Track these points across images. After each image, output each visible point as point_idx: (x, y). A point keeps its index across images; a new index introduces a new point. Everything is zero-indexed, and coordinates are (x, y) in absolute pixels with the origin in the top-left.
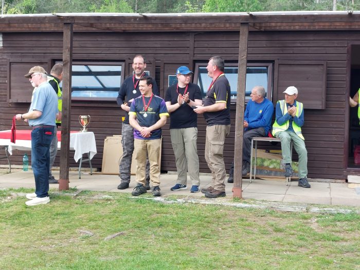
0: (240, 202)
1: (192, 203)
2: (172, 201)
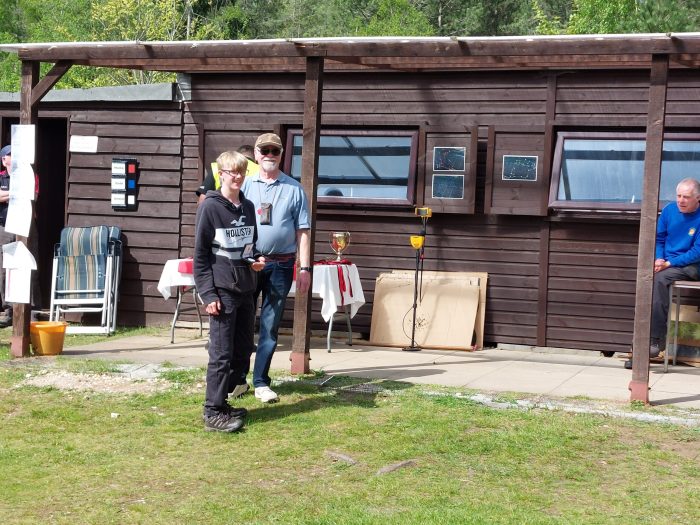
0: (644, 411)
1: (547, 409)
2: (508, 404)
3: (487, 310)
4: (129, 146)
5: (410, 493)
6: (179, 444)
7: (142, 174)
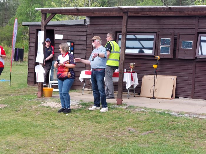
1: (194, 117)
2: (182, 115)
3: (176, 87)
4: (72, 38)
5: (151, 141)
6: (84, 124)
7: (75, 46)
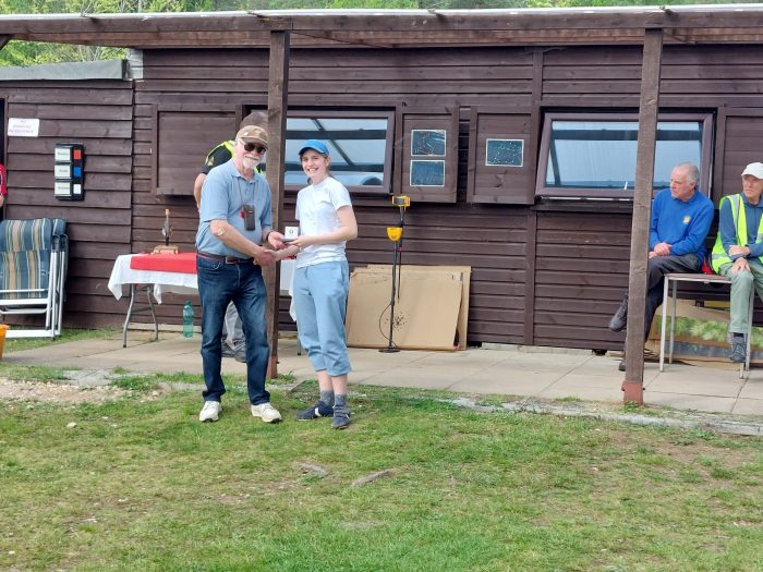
0: (638, 413)
1: (535, 412)
2: (493, 408)
3: (470, 307)
4: (75, 130)
5: (387, 505)
6: (134, 457)
7: (89, 160)
